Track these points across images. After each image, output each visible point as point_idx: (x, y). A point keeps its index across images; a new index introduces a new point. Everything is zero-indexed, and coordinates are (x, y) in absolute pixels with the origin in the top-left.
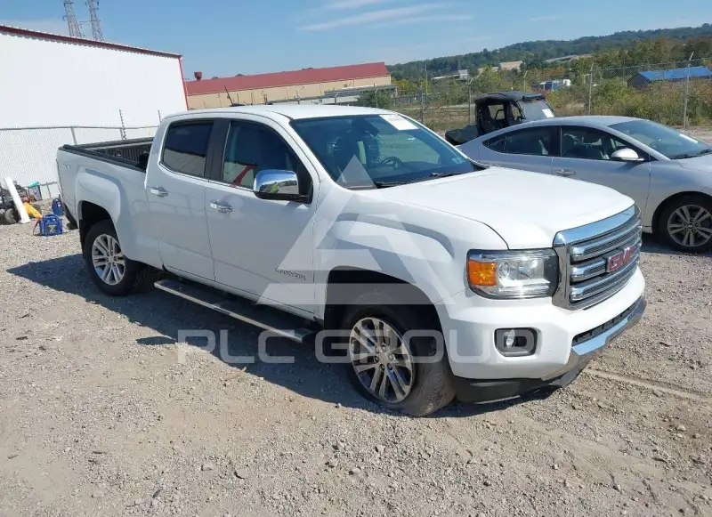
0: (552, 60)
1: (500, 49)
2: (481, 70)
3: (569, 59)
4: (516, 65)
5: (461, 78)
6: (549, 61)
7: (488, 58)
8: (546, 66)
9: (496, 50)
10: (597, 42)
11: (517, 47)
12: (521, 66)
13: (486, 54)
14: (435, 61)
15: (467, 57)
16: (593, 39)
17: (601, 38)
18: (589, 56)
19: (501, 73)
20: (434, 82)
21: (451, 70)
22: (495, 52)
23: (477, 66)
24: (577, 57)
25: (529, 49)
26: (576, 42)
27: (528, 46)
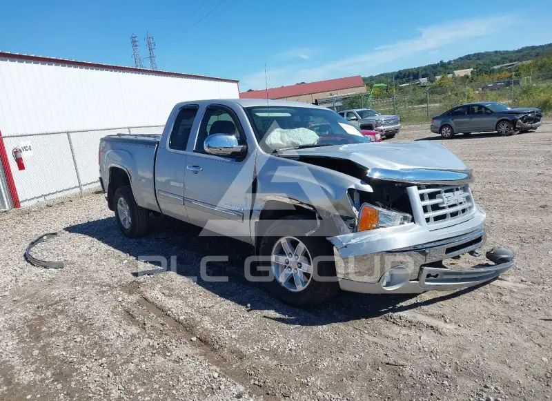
0: (499, 66)
1: (454, 60)
2: (438, 78)
3: (513, 65)
4: (468, 72)
5: (422, 84)
6: (496, 67)
7: (444, 67)
8: (493, 71)
9: (450, 61)
10: (537, 51)
11: (468, 57)
12: (472, 72)
13: (442, 64)
14: (400, 72)
15: (425, 69)
16: (533, 48)
17: (541, 46)
18: (530, 62)
19: (454, 78)
20: (400, 89)
21: (413, 79)
22: (449, 63)
23: (435, 74)
24: (520, 63)
25: (479, 59)
26: (518, 51)
27: (478, 56)
